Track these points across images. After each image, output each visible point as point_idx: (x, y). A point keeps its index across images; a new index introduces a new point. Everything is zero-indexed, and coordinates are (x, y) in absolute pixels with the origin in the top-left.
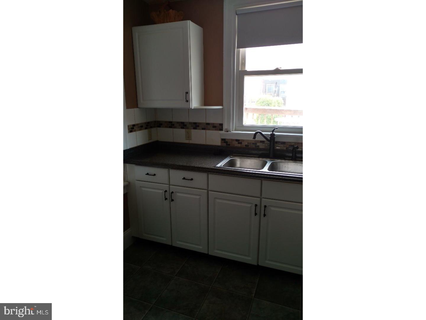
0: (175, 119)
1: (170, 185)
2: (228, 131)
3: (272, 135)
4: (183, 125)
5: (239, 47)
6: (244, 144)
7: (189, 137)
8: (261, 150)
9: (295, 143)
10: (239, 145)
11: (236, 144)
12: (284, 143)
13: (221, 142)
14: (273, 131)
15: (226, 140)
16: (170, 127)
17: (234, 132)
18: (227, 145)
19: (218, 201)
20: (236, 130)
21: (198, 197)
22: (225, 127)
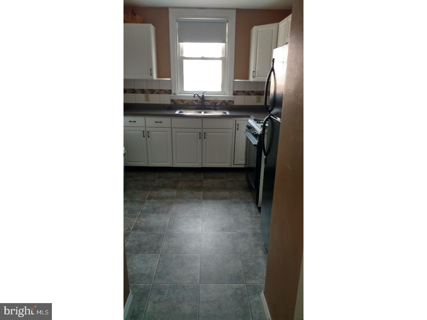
0: (136, 87)
1: (146, 127)
2: (175, 94)
3: (203, 96)
4: (143, 91)
5: (180, 41)
6: (185, 102)
7: (147, 99)
8: (196, 105)
9: (215, 101)
10: (182, 103)
11: (181, 103)
12: (209, 101)
13: (171, 102)
14: (203, 94)
15: (174, 100)
16: (133, 93)
17: (178, 94)
18: (174, 103)
19: (178, 133)
20: (180, 94)
21: (165, 133)
22: (173, 92)
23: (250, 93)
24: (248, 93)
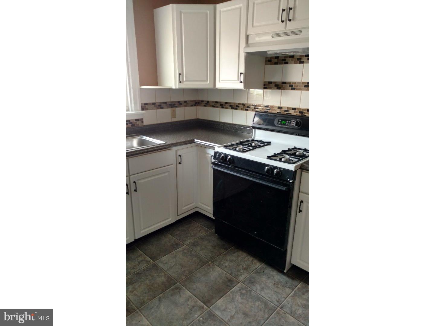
23: (162, 105)
24: (160, 106)
